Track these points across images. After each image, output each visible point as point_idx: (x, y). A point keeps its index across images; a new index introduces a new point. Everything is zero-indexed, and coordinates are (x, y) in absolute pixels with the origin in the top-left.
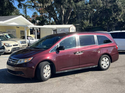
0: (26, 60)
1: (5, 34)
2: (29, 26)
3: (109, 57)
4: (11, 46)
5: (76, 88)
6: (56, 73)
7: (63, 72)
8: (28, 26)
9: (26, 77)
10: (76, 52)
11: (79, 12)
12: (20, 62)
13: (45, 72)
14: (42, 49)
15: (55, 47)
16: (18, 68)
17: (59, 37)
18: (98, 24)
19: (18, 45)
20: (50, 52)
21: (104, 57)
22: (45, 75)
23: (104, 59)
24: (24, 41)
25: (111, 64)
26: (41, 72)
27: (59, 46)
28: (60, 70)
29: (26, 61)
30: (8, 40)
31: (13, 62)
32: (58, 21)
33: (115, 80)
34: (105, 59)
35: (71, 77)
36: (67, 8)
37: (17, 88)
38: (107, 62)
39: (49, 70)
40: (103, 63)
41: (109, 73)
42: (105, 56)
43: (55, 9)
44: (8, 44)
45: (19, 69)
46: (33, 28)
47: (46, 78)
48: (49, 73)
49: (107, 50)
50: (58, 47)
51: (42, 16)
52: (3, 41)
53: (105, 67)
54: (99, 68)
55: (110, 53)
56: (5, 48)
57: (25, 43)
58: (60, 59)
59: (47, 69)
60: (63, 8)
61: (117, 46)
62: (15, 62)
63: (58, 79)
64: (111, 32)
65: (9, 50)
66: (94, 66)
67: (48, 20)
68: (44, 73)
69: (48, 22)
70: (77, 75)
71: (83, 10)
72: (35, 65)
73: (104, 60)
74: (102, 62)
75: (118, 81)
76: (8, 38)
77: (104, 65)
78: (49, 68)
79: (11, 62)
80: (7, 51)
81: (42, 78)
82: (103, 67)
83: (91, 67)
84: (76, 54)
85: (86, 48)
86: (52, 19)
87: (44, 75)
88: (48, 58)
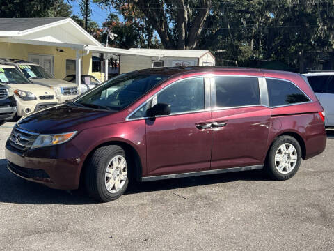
0: (57, 137)
1: (23, 66)
2: (88, 48)
3: (297, 143)
4: (35, 98)
5: (196, 226)
6: (143, 180)
7: (162, 177)
8: (86, 48)
9: (55, 186)
10: (204, 124)
11: (229, 17)
12: (42, 142)
13: (109, 175)
14: (105, 109)
15: (144, 106)
16: (34, 159)
17: (158, 79)
18: (277, 54)
19: (55, 97)
20: (127, 119)
21: (284, 142)
22: (109, 186)
23: (283, 147)
24: (73, 88)
25: (303, 162)
26: (99, 175)
27: (155, 103)
28: (153, 172)
29: (57, 140)
30: (27, 83)
31: (22, 141)
32: (170, 39)
33: (309, 209)
34: (288, 146)
35: (184, 195)
36: (198, 7)
37: (26, 216)
38: (292, 156)
39: (124, 170)
40: (278, 160)
41: (294, 187)
42: (288, 140)
43: (165, 7)
44: (26, 93)
45: (39, 163)
46: (102, 54)
47: (114, 192)
48: (122, 178)
49: (295, 123)
50: (152, 106)
51: (131, 25)
52: (13, 83)
53: (285, 169)
54: (267, 173)
55: (301, 132)
56: (16, 102)
57: (75, 92)
58: (154, 140)
59: (117, 168)
60: (187, 6)
61: (323, 113)
62: (27, 141)
63: (147, 197)
64: (310, 74)
65: (28, 110)
66: (254, 167)
67: (144, 35)
68: (108, 179)
69: (146, 43)
70: (202, 190)
71: (240, 14)
72: (83, 154)
73: (282, 150)
74: (277, 155)
75: (317, 213)
76: (28, 76)
77: (283, 165)
78: (123, 164)
79: (17, 142)
80: (23, 111)
81: (100, 192)
82: (279, 170)
83: (243, 168)
84: (203, 130)
85: (233, 113)
86: (156, 33)
87: (107, 185)
88: (123, 136)
